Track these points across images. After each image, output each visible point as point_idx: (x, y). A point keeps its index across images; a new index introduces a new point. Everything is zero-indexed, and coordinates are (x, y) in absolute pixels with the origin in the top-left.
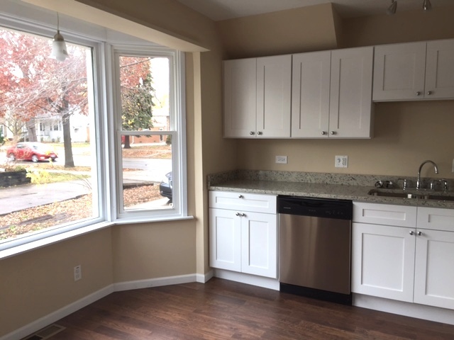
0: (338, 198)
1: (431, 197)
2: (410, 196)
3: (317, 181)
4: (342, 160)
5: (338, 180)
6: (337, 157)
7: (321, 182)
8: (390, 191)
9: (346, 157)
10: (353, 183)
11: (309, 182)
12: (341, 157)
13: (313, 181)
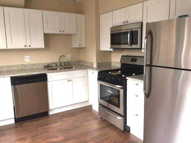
0: (41, 73)
1: (65, 68)
2: (58, 69)
3: (18, 69)
4: (28, 58)
5: (28, 67)
6: (25, 57)
7: (20, 69)
8: (51, 68)
9: (30, 57)
10: (34, 67)
11: (14, 70)
12: (28, 57)
13: (16, 69)
